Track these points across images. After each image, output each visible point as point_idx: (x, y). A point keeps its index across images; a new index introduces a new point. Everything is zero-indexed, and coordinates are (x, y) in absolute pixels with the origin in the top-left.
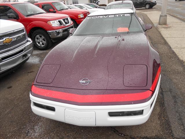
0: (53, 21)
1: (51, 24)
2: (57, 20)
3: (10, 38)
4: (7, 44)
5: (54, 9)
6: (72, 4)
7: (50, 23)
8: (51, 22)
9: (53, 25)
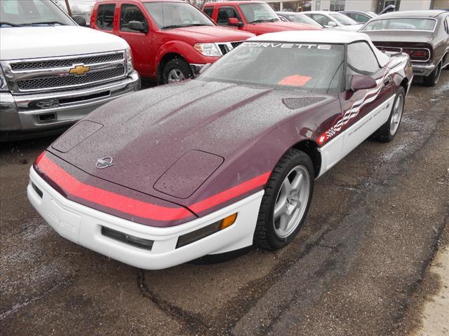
0: (209, 44)
1: (201, 51)
2: (217, 44)
3: (85, 66)
4: (77, 76)
5: (240, 19)
6: (327, 10)
7: (200, 48)
8: (202, 46)
9: (204, 53)
